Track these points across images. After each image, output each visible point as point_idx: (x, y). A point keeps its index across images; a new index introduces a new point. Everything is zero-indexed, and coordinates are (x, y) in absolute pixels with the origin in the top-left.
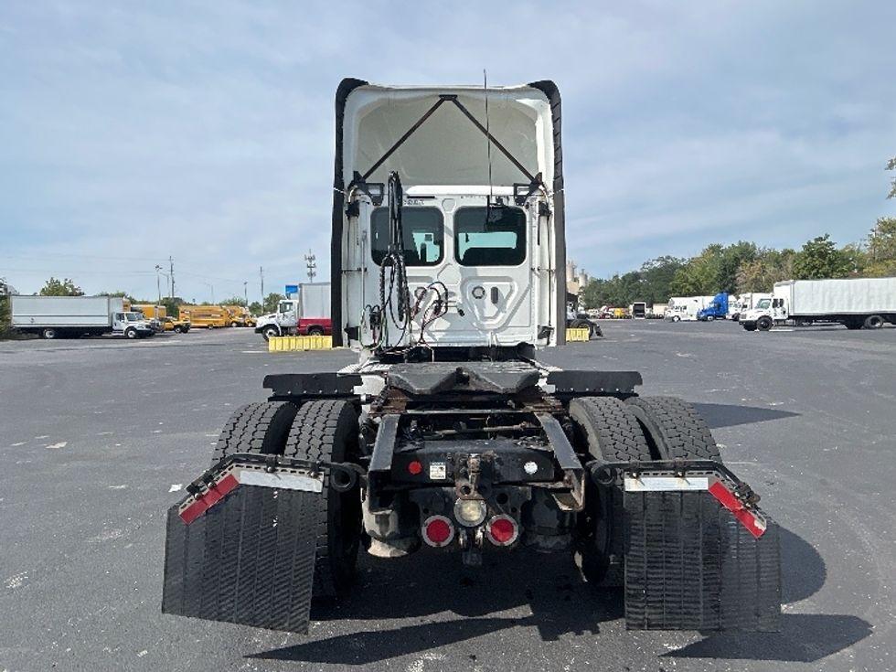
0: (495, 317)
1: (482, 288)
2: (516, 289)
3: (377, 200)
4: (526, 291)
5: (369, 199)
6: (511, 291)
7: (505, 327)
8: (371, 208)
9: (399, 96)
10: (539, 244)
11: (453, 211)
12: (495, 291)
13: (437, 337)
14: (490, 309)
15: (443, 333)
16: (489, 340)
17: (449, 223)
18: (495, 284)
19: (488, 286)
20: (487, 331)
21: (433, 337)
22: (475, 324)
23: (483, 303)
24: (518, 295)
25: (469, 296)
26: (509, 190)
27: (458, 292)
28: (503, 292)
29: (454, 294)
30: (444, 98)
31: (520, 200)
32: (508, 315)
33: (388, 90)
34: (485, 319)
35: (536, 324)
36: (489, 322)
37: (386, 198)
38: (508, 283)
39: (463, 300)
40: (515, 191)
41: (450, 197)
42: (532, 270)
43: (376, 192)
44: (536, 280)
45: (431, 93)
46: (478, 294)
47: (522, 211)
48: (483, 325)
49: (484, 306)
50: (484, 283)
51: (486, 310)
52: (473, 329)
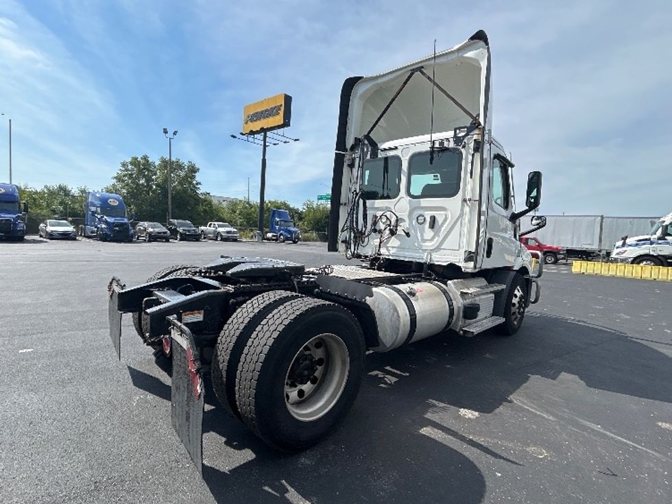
0: (432, 240)
1: (423, 216)
2: (449, 218)
6: (446, 219)
7: (438, 248)
9: (385, 79)
10: (471, 178)
11: (408, 158)
12: (433, 219)
13: (391, 252)
14: (429, 233)
15: (396, 250)
16: (424, 258)
17: (405, 166)
18: (433, 213)
19: (428, 215)
20: (425, 251)
21: (388, 251)
22: (416, 244)
23: (424, 228)
24: (450, 222)
25: (414, 222)
26: (450, 134)
27: (406, 219)
28: (440, 220)
29: (404, 220)
30: (414, 71)
31: (458, 140)
32: (441, 239)
33: (377, 77)
34: (424, 241)
35: (464, 249)
36: (427, 244)
38: (443, 212)
39: (409, 225)
40: (455, 134)
41: (406, 146)
42: (465, 200)
44: (467, 210)
45: (404, 71)
46: (419, 219)
47: (460, 150)
48: (422, 246)
49: (424, 231)
50: (426, 212)
51: (425, 235)
52: (415, 248)
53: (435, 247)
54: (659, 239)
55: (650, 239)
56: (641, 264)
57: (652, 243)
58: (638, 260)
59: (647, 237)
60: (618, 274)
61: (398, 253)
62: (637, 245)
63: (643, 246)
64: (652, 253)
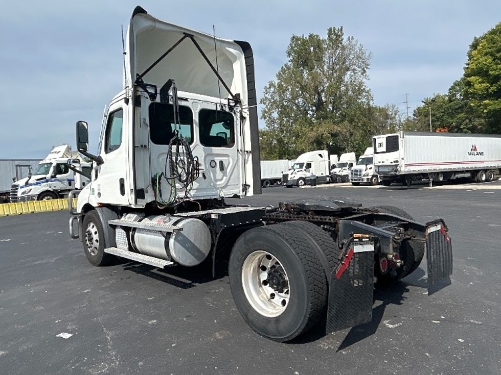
0: (221, 180)
1: (214, 161)
2: (231, 162)
3: (153, 97)
4: (236, 164)
5: (147, 95)
6: (229, 163)
7: (227, 185)
8: (149, 102)
9: (161, 26)
10: (240, 135)
11: (198, 111)
12: (221, 163)
14: (219, 174)
15: (195, 190)
17: (196, 118)
18: (221, 159)
19: (217, 160)
20: (218, 189)
21: (190, 193)
22: (212, 184)
23: (216, 170)
24: (232, 165)
25: (208, 166)
26: (225, 102)
27: (203, 163)
28: (225, 164)
29: (201, 165)
30: (186, 35)
31: (231, 108)
32: (228, 178)
34: (217, 180)
35: (241, 184)
36: (218, 183)
37: (158, 96)
38: (226, 158)
39: (205, 168)
40: (229, 102)
41: (196, 101)
42: (238, 151)
43: (152, 91)
44: (240, 156)
45: (179, 30)
46: (212, 164)
47: (232, 115)
48: (216, 185)
49: (216, 173)
50: (216, 158)
51: (217, 175)
52: (211, 187)
53: (224, 185)
54: (52, 177)
55: (45, 178)
56: (44, 199)
57: (47, 181)
58: (41, 196)
59: (44, 176)
60: (24, 212)
61: (198, 194)
62: (37, 184)
63: (42, 184)
64: (49, 189)
